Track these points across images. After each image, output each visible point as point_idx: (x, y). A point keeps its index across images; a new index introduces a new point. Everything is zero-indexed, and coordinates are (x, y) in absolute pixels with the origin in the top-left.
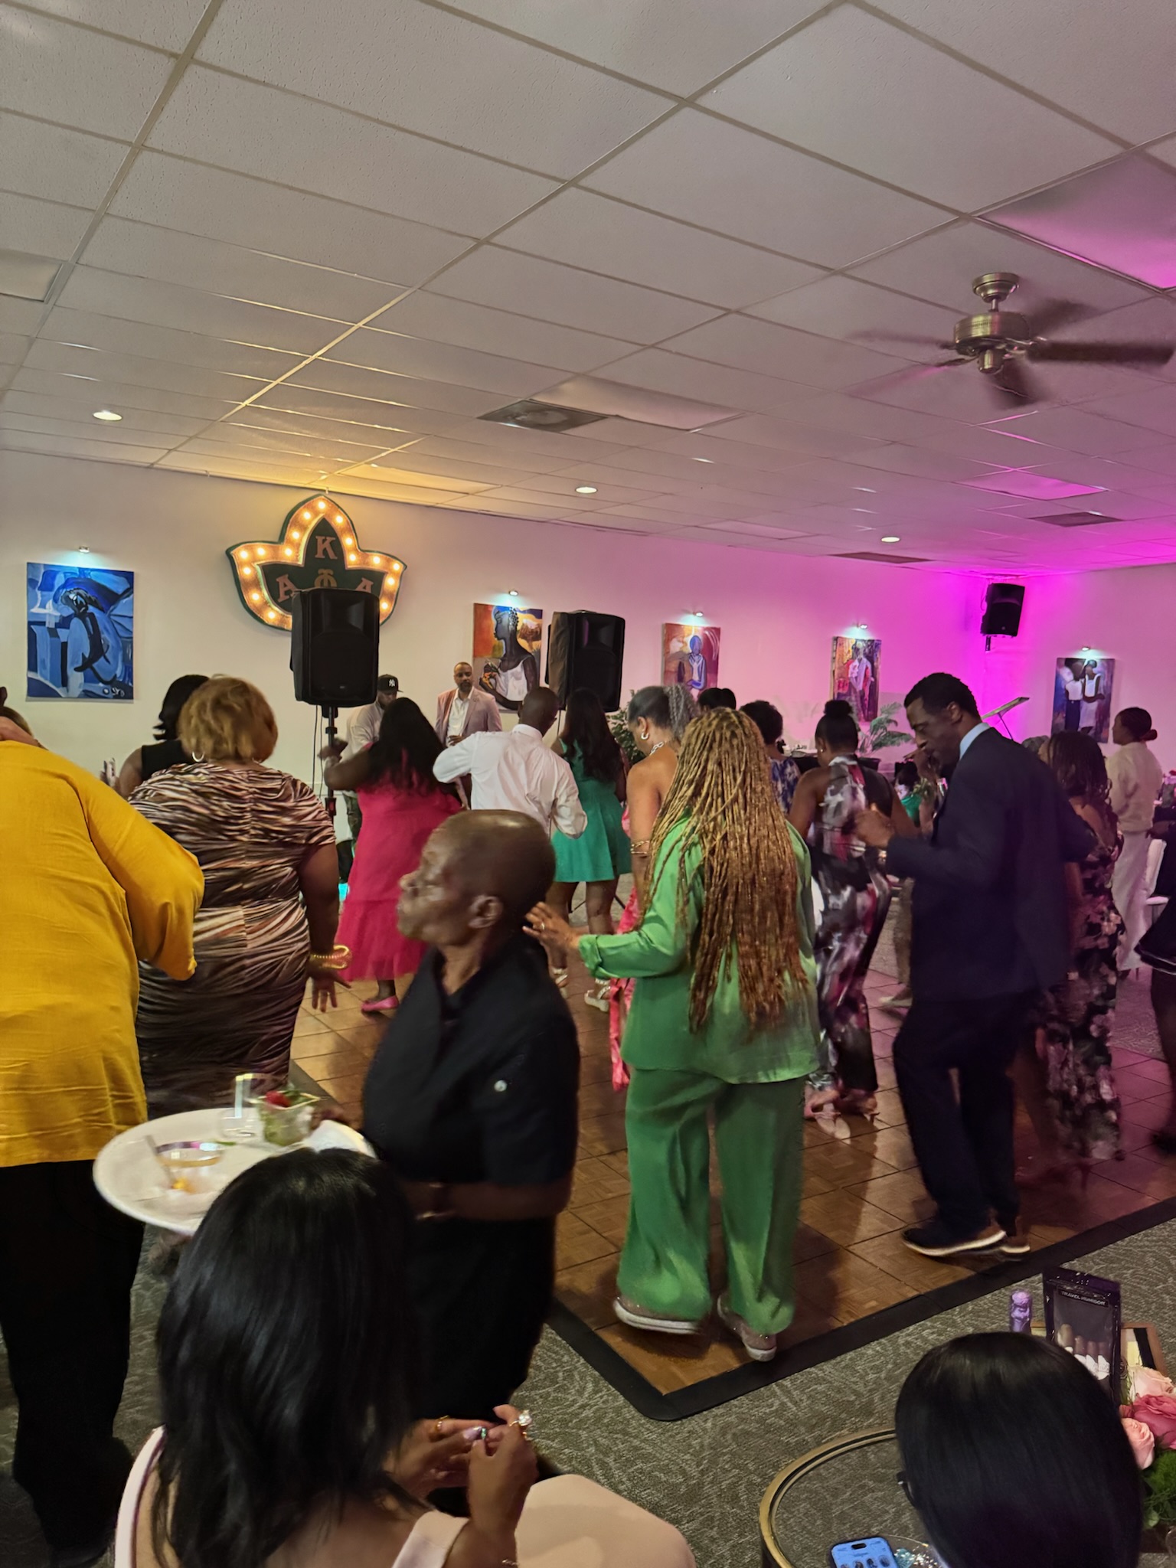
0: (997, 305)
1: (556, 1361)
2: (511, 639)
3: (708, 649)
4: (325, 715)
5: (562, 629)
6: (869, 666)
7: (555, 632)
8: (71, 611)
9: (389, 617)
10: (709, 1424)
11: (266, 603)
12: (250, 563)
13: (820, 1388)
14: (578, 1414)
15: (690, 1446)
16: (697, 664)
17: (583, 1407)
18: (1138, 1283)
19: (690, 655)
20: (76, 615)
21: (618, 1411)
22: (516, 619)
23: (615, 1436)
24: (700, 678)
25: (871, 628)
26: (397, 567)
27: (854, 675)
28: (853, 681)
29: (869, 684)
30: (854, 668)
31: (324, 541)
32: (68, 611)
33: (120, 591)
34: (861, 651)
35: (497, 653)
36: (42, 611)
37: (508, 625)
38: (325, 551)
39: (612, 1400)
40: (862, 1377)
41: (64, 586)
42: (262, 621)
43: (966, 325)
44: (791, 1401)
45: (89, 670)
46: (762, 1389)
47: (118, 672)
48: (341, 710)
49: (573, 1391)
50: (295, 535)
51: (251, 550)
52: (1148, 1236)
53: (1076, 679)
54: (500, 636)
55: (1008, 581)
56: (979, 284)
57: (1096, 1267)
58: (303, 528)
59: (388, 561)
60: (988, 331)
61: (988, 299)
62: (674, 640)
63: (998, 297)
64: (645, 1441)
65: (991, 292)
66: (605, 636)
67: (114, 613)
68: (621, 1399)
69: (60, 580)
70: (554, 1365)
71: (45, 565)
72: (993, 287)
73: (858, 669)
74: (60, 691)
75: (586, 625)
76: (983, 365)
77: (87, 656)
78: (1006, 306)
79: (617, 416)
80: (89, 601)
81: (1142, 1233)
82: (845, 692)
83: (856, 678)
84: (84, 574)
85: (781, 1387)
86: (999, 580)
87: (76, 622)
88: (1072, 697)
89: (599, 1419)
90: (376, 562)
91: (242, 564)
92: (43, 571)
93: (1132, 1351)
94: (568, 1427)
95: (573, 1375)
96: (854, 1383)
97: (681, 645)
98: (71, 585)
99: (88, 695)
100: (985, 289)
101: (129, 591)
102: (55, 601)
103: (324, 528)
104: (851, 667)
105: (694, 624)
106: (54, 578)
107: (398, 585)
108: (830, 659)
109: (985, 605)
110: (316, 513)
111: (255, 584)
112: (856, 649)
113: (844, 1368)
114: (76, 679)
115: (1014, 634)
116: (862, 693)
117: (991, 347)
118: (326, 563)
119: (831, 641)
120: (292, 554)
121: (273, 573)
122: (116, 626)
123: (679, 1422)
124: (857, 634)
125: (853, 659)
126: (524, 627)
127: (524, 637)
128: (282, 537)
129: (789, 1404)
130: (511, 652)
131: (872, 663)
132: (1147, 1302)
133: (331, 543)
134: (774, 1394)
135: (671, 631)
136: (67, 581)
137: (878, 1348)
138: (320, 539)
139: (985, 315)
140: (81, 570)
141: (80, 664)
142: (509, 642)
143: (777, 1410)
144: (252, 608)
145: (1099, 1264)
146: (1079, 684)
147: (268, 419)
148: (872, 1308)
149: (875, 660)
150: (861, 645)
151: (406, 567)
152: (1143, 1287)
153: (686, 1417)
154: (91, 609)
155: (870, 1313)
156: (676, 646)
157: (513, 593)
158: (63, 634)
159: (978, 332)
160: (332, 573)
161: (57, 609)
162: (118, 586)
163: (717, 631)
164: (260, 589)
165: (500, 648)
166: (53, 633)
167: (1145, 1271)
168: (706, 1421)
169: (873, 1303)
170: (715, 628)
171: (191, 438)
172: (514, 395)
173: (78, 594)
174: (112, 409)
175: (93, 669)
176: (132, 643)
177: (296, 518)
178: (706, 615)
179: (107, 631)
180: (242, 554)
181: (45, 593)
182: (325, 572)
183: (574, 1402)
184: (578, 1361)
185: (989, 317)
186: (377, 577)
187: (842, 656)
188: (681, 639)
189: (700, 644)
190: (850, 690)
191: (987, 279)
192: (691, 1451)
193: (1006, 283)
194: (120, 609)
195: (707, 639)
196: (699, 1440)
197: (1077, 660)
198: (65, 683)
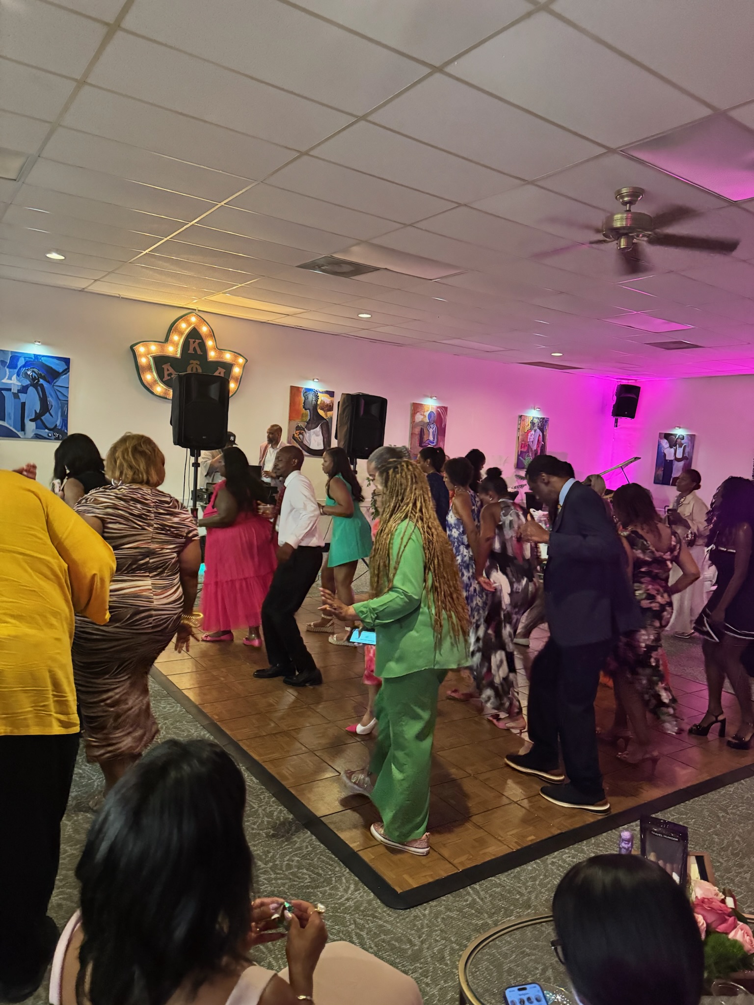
0: (630, 207)
1: (331, 870)
2: (313, 409)
3: (439, 420)
4: (192, 454)
5: (347, 404)
6: (541, 434)
7: (342, 406)
8: (29, 383)
9: (235, 393)
10: (427, 912)
11: (155, 381)
12: (146, 355)
13: (498, 890)
14: (344, 904)
15: (415, 925)
16: (432, 430)
17: (348, 899)
18: (698, 828)
19: (428, 424)
20: (31, 385)
21: (369, 902)
22: (317, 397)
23: (367, 918)
24: (434, 438)
25: (542, 409)
26: (241, 360)
27: (531, 440)
28: (531, 444)
29: (540, 446)
30: (531, 436)
31: (194, 342)
32: (27, 382)
33: (61, 371)
34: (536, 424)
35: (304, 418)
36: (9, 382)
37: (312, 401)
38: (194, 349)
39: (365, 895)
40: (524, 884)
41: (24, 366)
42: (152, 393)
43: (610, 219)
44: (479, 898)
45: (39, 421)
46: (461, 890)
47: (58, 423)
48: (203, 452)
49: (341, 889)
50: (175, 338)
51: (147, 347)
52: (705, 798)
53: (671, 447)
54: (306, 408)
55: (631, 383)
56: (619, 194)
57: (672, 818)
58: (181, 333)
59: (236, 357)
60: (624, 224)
61: (625, 203)
62: (418, 413)
63: (630, 203)
64: (386, 922)
65: (626, 199)
66: (374, 410)
67: (56, 384)
68: (372, 894)
69: (21, 362)
70: (330, 873)
71: (12, 352)
72: (627, 196)
73: (534, 436)
74: (20, 434)
75: (362, 402)
76: (620, 246)
77: (38, 412)
78: (635, 209)
79: (386, 269)
80: (40, 376)
81: (701, 797)
82: (525, 450)
83: (532, 441)
84: (37, 359)
85: (473, 889)
86: (625, 382)
87: (31, 390)
88: (667, 458)
89: (357, 908)
90: (228, 357)
91: (141, 356)
92: (10, 356)
93: (694, 870)
94: (338, 912)
95: (342, 879)
96: (519, 887)
97: (422, 417)
98: (29, 366)
99: (38, 437)
100: (622, 197)
101: (67, 370)
102: (18, 375)
103: (194, 334)
104: (529, 434)
105: (431, 404)
106: (18, 360)
107: (241, 372)
108: (516, 429)
109: (615, 397)
110: (189, 324)
111: (149, 368)
112: (533, 424)
113: (513, 877)
114: (31, 426)
115: (633, 417)
116: (536, 451)
117: (626, 235)
118: (195, 356)
119: (517, 418)
120: (173, 350)
121: (160, 362)
122: (58, 393)
123: (409, 910)
124: (534, 414)
125: (531, 429)
126: (323, 403)
127: (322, 409)
128: (167, 339)
129: (478, 900)
130: (313, 419)
131: (543, 432)
132: (703, 840)
133: (199, 343)
134: (468, 893)
135: (416, 408)
136: (26, 363)
137: (535, 866)
138: (191, 341)
139: (622, 213)
140: (36, 356)
141: (33, 417)
142: (312, 412)
143: (470, 904)
144: (146, 384)
145: (674, 815)
146: (672, 450)
147: (160, 262)
148: (531, 841)
149: (545, 431)
150: (536, 421)
151: (247, 361)
152: (701, 830)
153: (413, 907)
154: (41, 381)
155: (530, 843)
156: (419, 418)
157: (316, 380)
158: (22, 396)
159: (618, 224)
160: (199, 363)
161: (19, 380)
162: (59, 367)
163: (446, 409)
164: (152, 372)
165: (306, 415)
166: (16, 396)
167: (703, 820)
168: (425, 910)
169: (533, 837)
170: (444, 407)
171: (109, 273)
172: (320, 253)
173: (33, 371)
174: (58, 252)
175: (42, 420)
176: (67, 404)
177: (176, 327)
178: (439, 398)
179: (51, 396)
180: (141, 349)
181: (11, 370)
182: (195, 362)
183: (342, 896)
184: (345, 871)
185: (625, 215)
186: (228, 367)
187: (524, 428)
188: (422, 413)
189: (434, 417)
190: (528, 449)
191: (624, 191)
192: (415, 928)
193: (636, 194)
194: (60, 382)
195: (439, 414)
196: (421, 922)
197: (672, 435)
198: (23, 429)
